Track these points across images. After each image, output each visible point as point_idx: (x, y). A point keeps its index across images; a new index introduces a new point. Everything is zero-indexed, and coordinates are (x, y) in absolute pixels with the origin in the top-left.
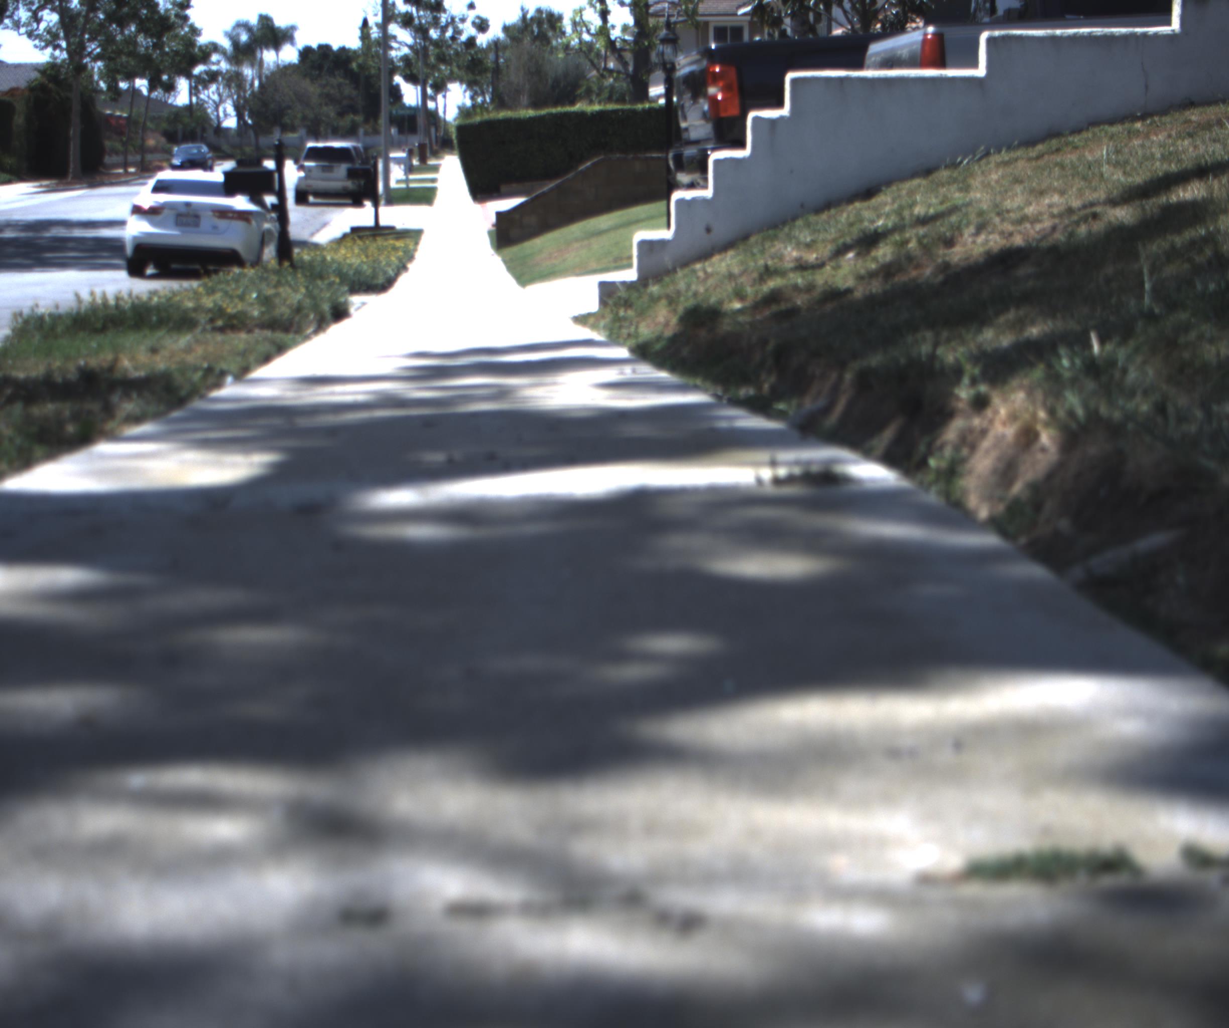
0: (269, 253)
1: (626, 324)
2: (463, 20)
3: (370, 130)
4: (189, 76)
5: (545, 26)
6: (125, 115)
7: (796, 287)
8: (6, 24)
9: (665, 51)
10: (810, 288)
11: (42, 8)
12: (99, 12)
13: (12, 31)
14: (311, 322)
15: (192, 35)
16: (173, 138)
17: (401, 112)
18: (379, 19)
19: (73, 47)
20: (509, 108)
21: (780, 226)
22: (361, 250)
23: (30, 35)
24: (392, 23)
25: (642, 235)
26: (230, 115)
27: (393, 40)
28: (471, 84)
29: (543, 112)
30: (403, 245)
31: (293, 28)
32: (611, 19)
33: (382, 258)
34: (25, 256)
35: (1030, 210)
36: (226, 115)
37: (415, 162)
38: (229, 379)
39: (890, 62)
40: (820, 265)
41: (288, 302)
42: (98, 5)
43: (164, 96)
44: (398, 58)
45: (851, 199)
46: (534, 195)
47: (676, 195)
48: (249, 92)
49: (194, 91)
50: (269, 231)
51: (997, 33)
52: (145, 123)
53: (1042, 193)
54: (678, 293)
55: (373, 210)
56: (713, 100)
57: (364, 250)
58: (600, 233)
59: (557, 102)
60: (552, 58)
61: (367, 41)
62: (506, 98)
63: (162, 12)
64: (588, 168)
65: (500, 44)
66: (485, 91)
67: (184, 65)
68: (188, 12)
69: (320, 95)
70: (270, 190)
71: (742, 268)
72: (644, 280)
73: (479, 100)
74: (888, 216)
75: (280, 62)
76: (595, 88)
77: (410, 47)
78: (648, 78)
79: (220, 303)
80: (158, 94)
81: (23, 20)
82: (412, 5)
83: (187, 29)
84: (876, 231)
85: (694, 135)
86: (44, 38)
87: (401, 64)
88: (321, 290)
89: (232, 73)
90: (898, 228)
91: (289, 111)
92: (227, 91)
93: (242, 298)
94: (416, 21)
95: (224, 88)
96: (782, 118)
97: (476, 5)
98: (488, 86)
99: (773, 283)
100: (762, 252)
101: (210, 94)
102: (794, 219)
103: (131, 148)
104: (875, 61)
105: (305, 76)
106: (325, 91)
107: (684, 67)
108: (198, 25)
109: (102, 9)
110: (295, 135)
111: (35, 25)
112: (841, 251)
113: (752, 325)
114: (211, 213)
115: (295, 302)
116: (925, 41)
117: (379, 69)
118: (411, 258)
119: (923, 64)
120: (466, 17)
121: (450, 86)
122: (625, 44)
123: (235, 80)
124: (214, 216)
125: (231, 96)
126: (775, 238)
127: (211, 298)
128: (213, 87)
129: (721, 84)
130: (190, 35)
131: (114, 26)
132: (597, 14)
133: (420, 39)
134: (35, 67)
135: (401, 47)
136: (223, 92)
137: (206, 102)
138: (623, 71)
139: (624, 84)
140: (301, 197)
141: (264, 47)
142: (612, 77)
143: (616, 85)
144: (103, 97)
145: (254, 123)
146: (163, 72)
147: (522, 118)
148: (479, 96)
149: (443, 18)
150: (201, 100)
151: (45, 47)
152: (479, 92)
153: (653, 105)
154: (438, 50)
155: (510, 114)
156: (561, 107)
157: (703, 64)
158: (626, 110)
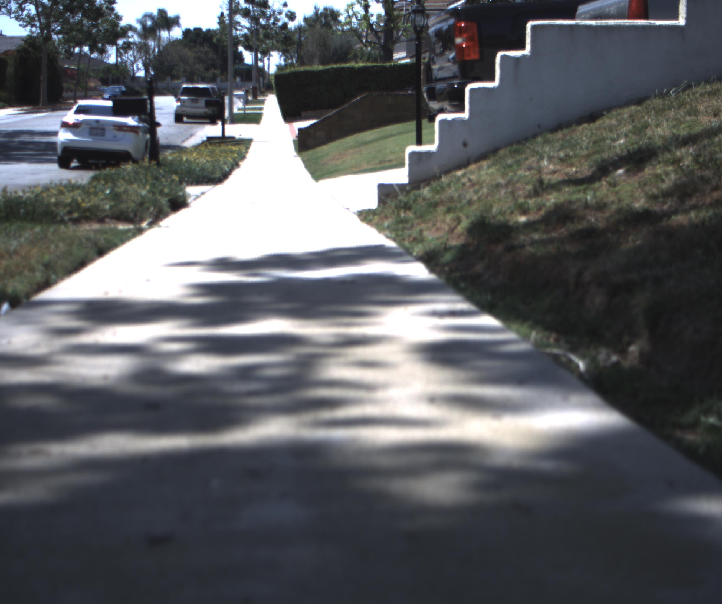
2: (280, 13)
3: (223, 79)
4: (115, 45)
5: (329, 18)
6: (76, 68)
8: (3, 12)
9: (416, 18)
11: (25, 1)
12: (59, 5)
13: (6, 16)
15: (116, 19)
16: (105, 82)
17: (241, 67)
18: (229, 12)
19: (44, 26)
20: (307, 65)
21: (523, 142)
22: (209, 152)
23: (17, 18)
24: (237, 14)
25: (412, 148)
26: (140, 69)
27: (238, 25)
28: (284, 52)
29: (328, 67)
31: (179, 17)
32: (371, 10)
33: (221, 159)
36: (138, 69)
37: (250, 98)
41: (134, 198)
43: (101, 56)
44: (241, 35)
46: (323, 118)
47: (440, 117)
48: (152, 56)
49: (119, 54)
52: (88, 73)
55: (221, 126)
56: (459, 48)
57: (211, 153)
58: (367, 143)
59: (337, 62)
60: (333, 37)
61: (222, 25)
62: (305, 60)
63: (98, 5)
64: (358, 101)
65: (302, 28)
66: (293, 56)
67: (111, 38)
68: (114, 6)
69: (195, 58)
73: (289, 61)
75: (171, 38)
76: (359, 54)
77: (248, 29)
78: (393, 47)
79: (77, 199)
80: (95, 55)
81: (13, 9)
82: (249, 4)
83: (113, 16)
86: (25, 20)
87: (243, 39)
89: (142, 44)
91: (176, 67)
92: (139, 54)
94: (252, 13)
95: (137, 53)
96: (524, 56)
97: (288, 4)
98: (295, 53)
101: (129, 56)
102: (535, 136)
103: (79, 88)
104: (588, 15)
105: (186, 46)
106: (198, 55)
108: (120, 14)
109: (61, 3)
110: (177, 81)
111: (20, 12)
114: (112, 127)
118: (243, 158)
120: (281, 11)
121: (272, 53)
122: (379, 26)
123: (143, 48)
124: (115, 129)
125: (141, 58)
126: (521, 151)
128: (131, 52)
129: (465, 36)
131: (69, 14)
132: (362, 8)
133: (254, 24)
135: (243, 29)
136: (136, 55)
137: (126, 61)
138: (378, 42)
139: (377, 52)
140: (179, 118)
141: (161, 29)
142: (371, 46)
143: (372, 52)
144: (62, 56)
145: (155, 74)
146: (99, 42)
147: (315, 70)
148: (289, 59)
149: (268, 12)
150: (124, 60)
151: (26, 26)
152: (289, 57)
153: (396, 63)
154: (264, 31)
155: (307, 68)
156: (340, 64)
157: (452, 21)
158: (379, 66)
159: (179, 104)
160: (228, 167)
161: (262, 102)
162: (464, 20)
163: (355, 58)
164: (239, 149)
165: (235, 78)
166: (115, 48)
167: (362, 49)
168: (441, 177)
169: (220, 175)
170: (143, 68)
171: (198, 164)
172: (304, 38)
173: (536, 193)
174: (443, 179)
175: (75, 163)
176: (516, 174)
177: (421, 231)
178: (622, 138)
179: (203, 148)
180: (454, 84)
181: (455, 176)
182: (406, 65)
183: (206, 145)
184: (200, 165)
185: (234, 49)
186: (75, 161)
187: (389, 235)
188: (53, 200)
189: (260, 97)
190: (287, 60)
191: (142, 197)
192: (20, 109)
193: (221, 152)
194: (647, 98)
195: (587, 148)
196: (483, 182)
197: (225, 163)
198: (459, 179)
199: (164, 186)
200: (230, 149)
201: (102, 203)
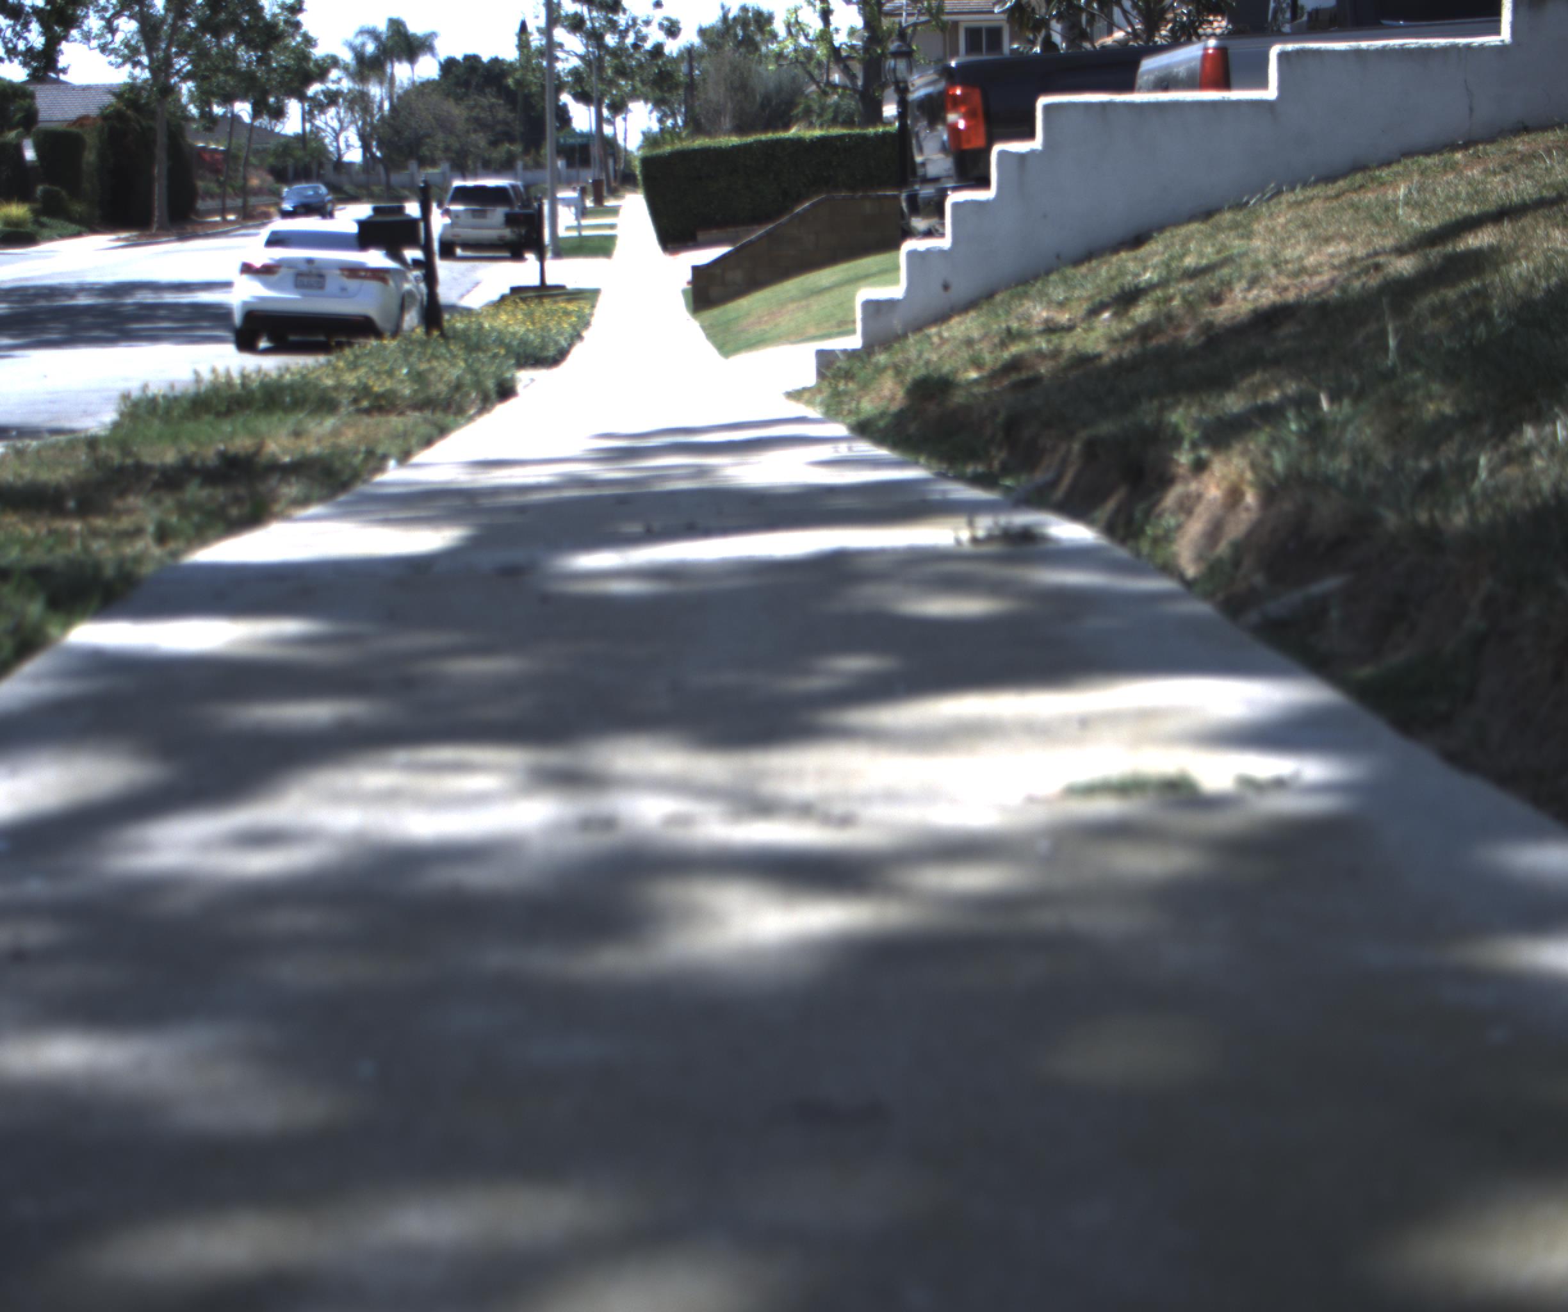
0: (411, 319)
1: (846, 399)
2: (647, 23)
3: (531, 163)
4: (302, 97)
5: (752, 28)
6: (222, 148)
7: (1040, 354)
9: (898, 67)
10: (1056, 353)
11: (117, 14)
12: (190, 19)
13: (81, 44)
14: (473, 402)
15: (306, 46)
16: (281, 176)
17: (571, 141)
18: (542, 22)
19: (156, 64)
20: (708, 134)
21: (1032, 282)
22: (525, 314)
23: (103, 49)
25: (867, 293)
26: (353, 146)
27: (559, 49)
28: (658, 103)
29: (750, 139)
30: (576, 309)
31: (433, 35)
32: (834, 20)
33: (552, 324)
34: (105, 327)
35: (1310, 261)
36: (348, 146)
37: (589, 203)
38: (392, 463)
39: (1165, 82)
40: (1070, 328)
41: (445, 378)
42: (187, 10)
43: (270, 123)
44: (566, 71)
45: (1116, 249)
46: (738, 245)
47: (909, 245)
48: (377, 117)
49: (307, 116)
50: (410, 293)
51: (1290, 47)
52: (247, 159)
53: (1327, 240)
54: (908, 362)
55: (538, 264)
56: (953, 129)
57: (530, 315)
58: (821, 291)
59: (768, 126)
60: (761, 68)
61: (525, 51)
62: (703, 120)
63: (268, 17)
64: (806, 210)
65: (695, 51)
66: (676, 111)
67: (296, 84)
68: (300, 17)
69: (468, 120)
70: (413, 242)
71: (982, 332)
72: (869, 348)
73: (669, 123)
74: (1155, 267)
75: (416, 78)
76: (815, 107)
77: (581, 57)
78: (881, 95)
79: (364, 380)
80: (264, 121)
81: (95, 31)
83: (299, 39)
84: (1136, 286)
85: (932, 170)
86: (121, 53)
87: (570, 79)
88: (483, 364)
89: (356, 92)
90: (1163, 283)
91: (428, 140)
92: (349, 114)
93: (390, 373)
94: (588, 24)
95: (345, 112)
96: (1033, 152)
98: (680, 105)
99: (1017, 348)
100: (1008, 312)
101: (328, 119)
102: (1048, 272)
103: (230, 190)
104: (1148, 80)
105: (448, 95)
106: (474, 114)
107: (918, 88)
108: (312, 34)
109: (193, 15)
110: (436, 171)
111: (109, 37)
112: (1094, 312)
113: (986, 396)
114: (338, 272)
115: (454, 378)
116: (1205, 56)
117: (543, 86)
118: (587, 324)
119: (1204, 85)
120: (651, 18)
121: (632, 106)
122: (853, 51)
123: (359, 102)
124: (343, 275)
125: (354, 122)
126: (1025, 295)
127: (354, 375)
128: (332, 111)
129: (963, 109)
130: (303, 46)
131: (208, 36)
132: (817, 14)
133: (592, 48)
134: (110, 90)
135: (570, 57)
136: (344, 118)
137: (323, 130)
138: (851, 85)
139: (851, 105)
140: (446, 249)
141: (395, 59)
142: (836, 93)
143: (841, 106)
144: (192, 125)
145: (383, 156)
146: (270, 94)
147: (723, 147)
148: (668, 117)
149: (622, 20)
150: (316, 126)
151: (123, 64)
152: (669, 113)
153: (888, 128)
154: (616, 61)
155: (708, 141)
156: (773, 133)
157: (941, 85)
158: (855, 135)
159: (447, 220)
160: (565, 339)
161: (614, 211)
162: (963, 84)
163: (807, 115)
166: (300, 103)
168: (907, 337)
169: (552, 352)
170: (359, 145)
172: (700, 71)
174: (911, 340)
175: (265, 343)
180: (946, 189)
181: (926, 336)
183: (514, 302)
185: (552, 99)
186: (264, 339)
188: (330, 382)
189: (608, 201)
190: (664, 120)
192: (113, 237)
193: (547, 313)
194: (1218, 210)
197: (561, 334)
198: (931, 340)
200: (562, 308)
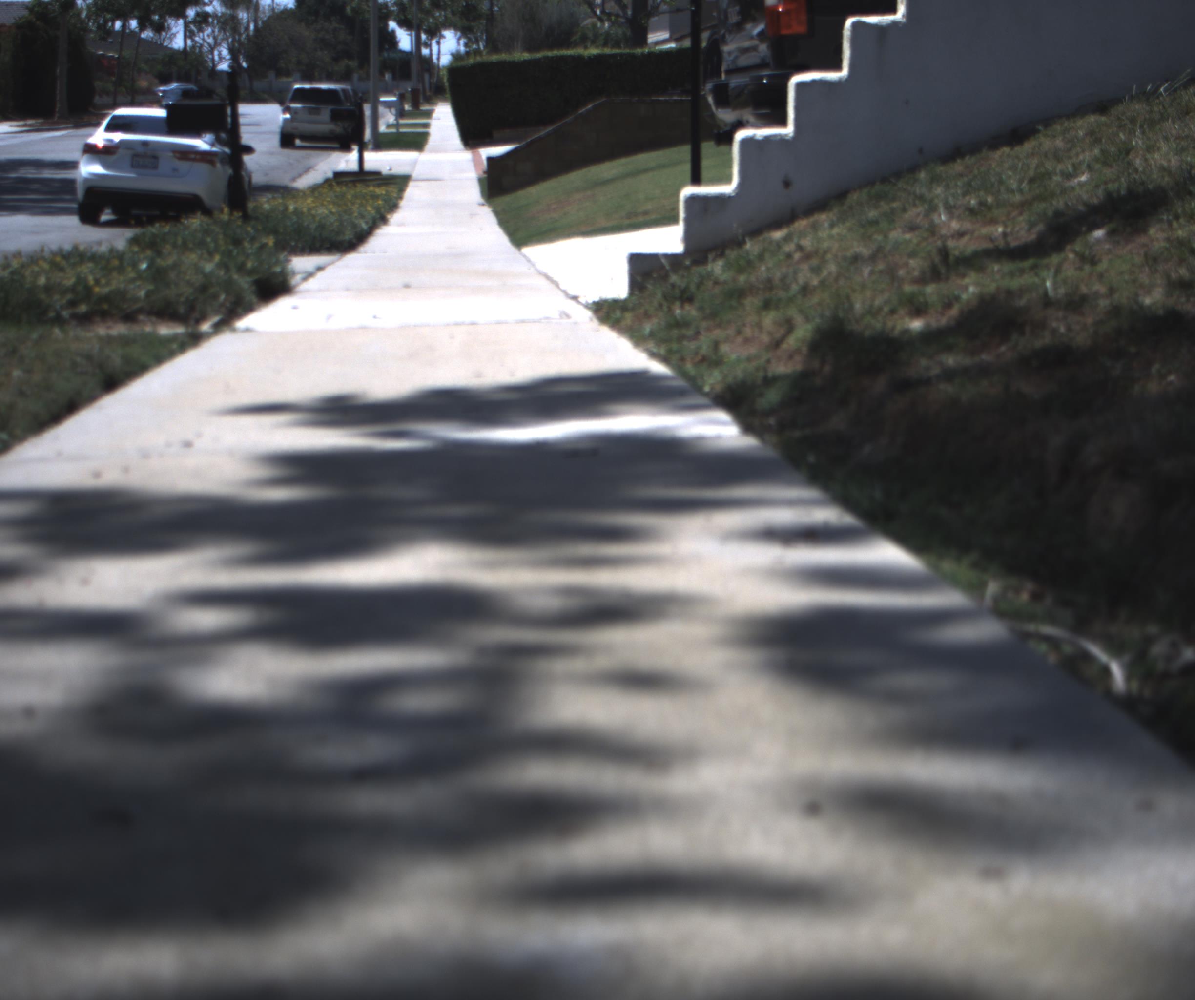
3: (362, 75)
4: (182, 17)
6: (116, 55)
17: (393, 55)
20: (503, 52)
25: (691, 191)
26: (224, 58)
28: (465, 32)
29: (538, 55)
36: (221, 58)
37: (407, 107)
48: (244, 36)
49: (188, 34)
52: (135, 64)
55: (358, 154)
56: (771, 14)
57: (338, 198)
58: (605, 183)
59: (553, 46)
62: (498, 43)
64: (589, 111)
66: (479, 38)
67: (176, 5)
69: (315, 40)
72: (694, 252)
73: (474, 47)
75: (276, 5)
76: (590, 35)
78: (647, 24)
80: (147, 34)
87: (395, 8)
89: (227, 16)
91: (284, 55)
92: (222, 34)
95: (219, 31)
96: (895, 24)
98: (482, 34)
101: (206, 36)
103: (121, 89)
105: (301, 21)
106: (320, 36)
110: (286, 78)
114: (171, 154)
118: (394, 208)
121: (445, 33)
123: (229, 24)
124: (174, 156)
125: (227, 39)
128: (209, 30)
134: (26, 5)
136: (218, 36)
137: (202, 46)
138: (621, 13)
139: (620, 31)
140: (287, 140)
142: (609, 20)
143: (612, 32)
144: (92, 35)
145: (248, 67)
146: (154, 13)
147: (517, 61)
148: (473, 43)
150: (197, 42)
152: (473, 40)
153: (652, 50)
155: (504, 56)
156: (558, 51)
158: (625, 54)
159: (288, 116)
160: (367, 223)
161: (429, 114)
163: (584, 41)
164: (387, 191)
165: (382, 74)
166: (181, 22)
167: (594, 26)
168: (744, 242)
169: (351, 237)
170: (228, 57)
171: (314, 216)
172: (499, 8)
173: (934, 274)
174: (748, 246)
175: (108, 214)
176: (886, 237)
177: (716, 345)
178: (1083, 173)
179: (325, 191)
180: (762, 78)
181: (771, 242)
182: (669, 52)
183: (331, 186)
184: (318, 219)
185: (382, 25)
186: (108, 211)
187: (655, 350)
188: (42, 281)
189: (423, 107)
190: (470, 44)
191: (206, 276)
192: (21, 123)
193: (355, 197)
194: (1117, 101)
195: (1021, 191)
196: (825, 252)
197: (362, 216)
198: (779, 245)
199: (248, 256)
200: (371, 192)
201: (132, 286)
